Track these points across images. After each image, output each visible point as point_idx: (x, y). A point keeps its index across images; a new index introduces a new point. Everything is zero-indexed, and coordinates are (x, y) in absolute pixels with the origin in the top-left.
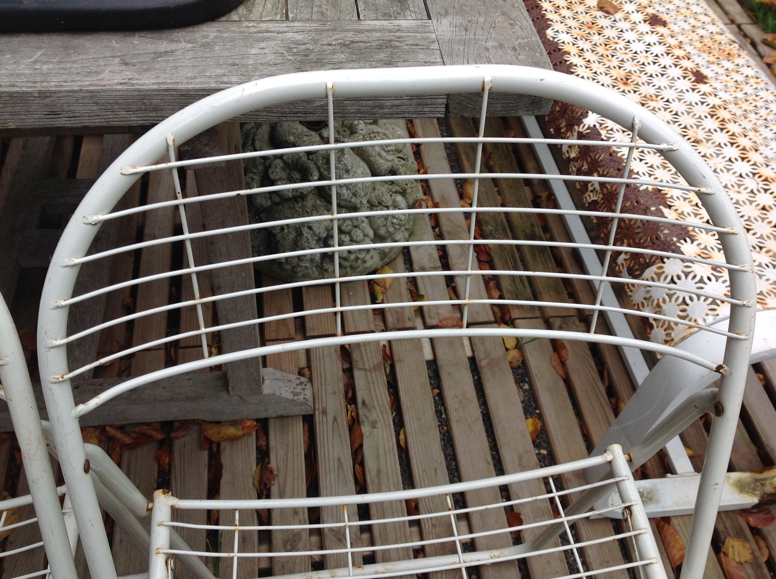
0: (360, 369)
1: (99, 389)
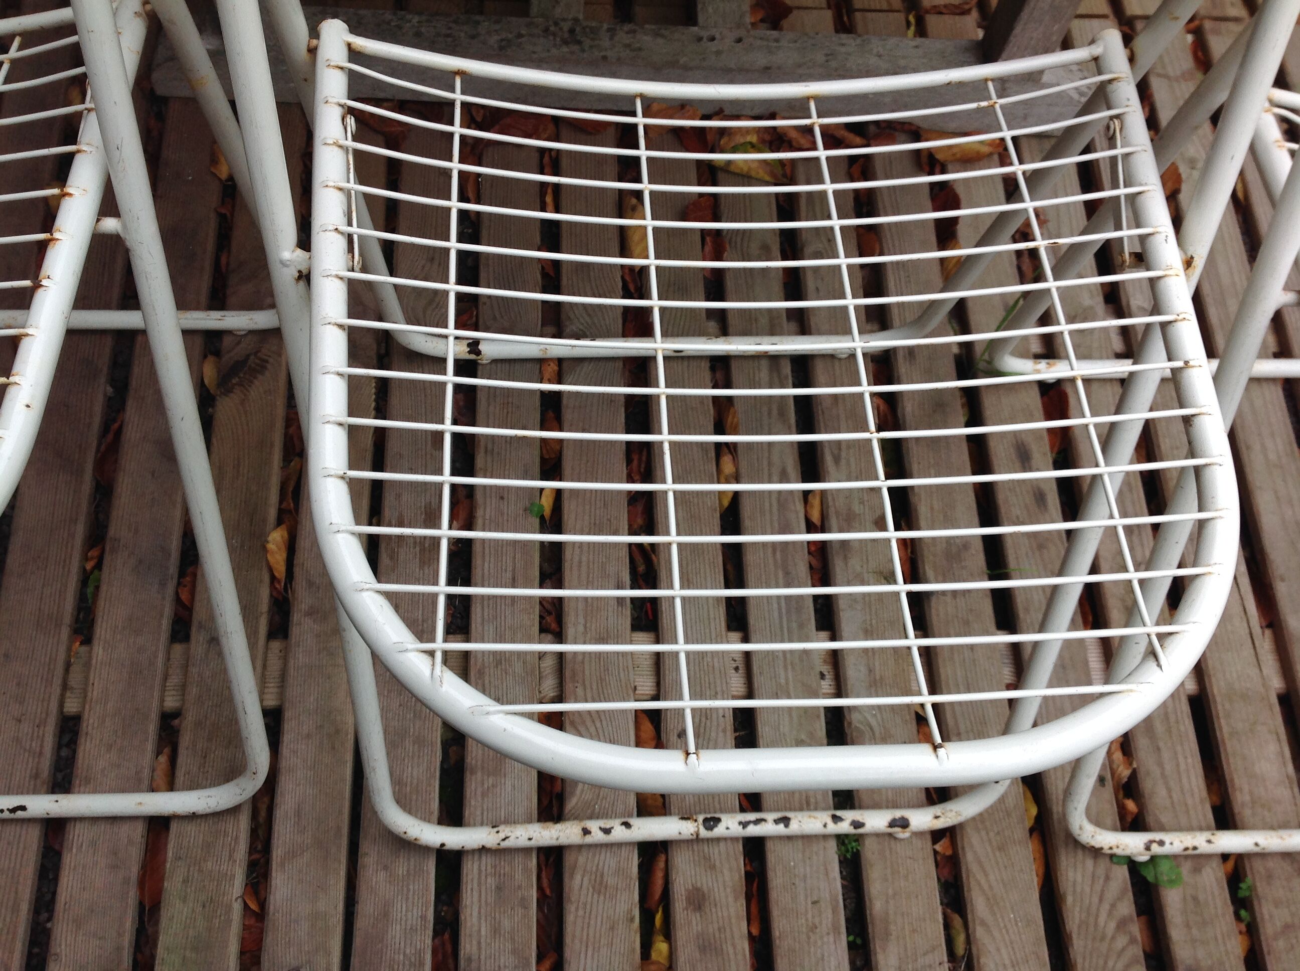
1: (776, 47)
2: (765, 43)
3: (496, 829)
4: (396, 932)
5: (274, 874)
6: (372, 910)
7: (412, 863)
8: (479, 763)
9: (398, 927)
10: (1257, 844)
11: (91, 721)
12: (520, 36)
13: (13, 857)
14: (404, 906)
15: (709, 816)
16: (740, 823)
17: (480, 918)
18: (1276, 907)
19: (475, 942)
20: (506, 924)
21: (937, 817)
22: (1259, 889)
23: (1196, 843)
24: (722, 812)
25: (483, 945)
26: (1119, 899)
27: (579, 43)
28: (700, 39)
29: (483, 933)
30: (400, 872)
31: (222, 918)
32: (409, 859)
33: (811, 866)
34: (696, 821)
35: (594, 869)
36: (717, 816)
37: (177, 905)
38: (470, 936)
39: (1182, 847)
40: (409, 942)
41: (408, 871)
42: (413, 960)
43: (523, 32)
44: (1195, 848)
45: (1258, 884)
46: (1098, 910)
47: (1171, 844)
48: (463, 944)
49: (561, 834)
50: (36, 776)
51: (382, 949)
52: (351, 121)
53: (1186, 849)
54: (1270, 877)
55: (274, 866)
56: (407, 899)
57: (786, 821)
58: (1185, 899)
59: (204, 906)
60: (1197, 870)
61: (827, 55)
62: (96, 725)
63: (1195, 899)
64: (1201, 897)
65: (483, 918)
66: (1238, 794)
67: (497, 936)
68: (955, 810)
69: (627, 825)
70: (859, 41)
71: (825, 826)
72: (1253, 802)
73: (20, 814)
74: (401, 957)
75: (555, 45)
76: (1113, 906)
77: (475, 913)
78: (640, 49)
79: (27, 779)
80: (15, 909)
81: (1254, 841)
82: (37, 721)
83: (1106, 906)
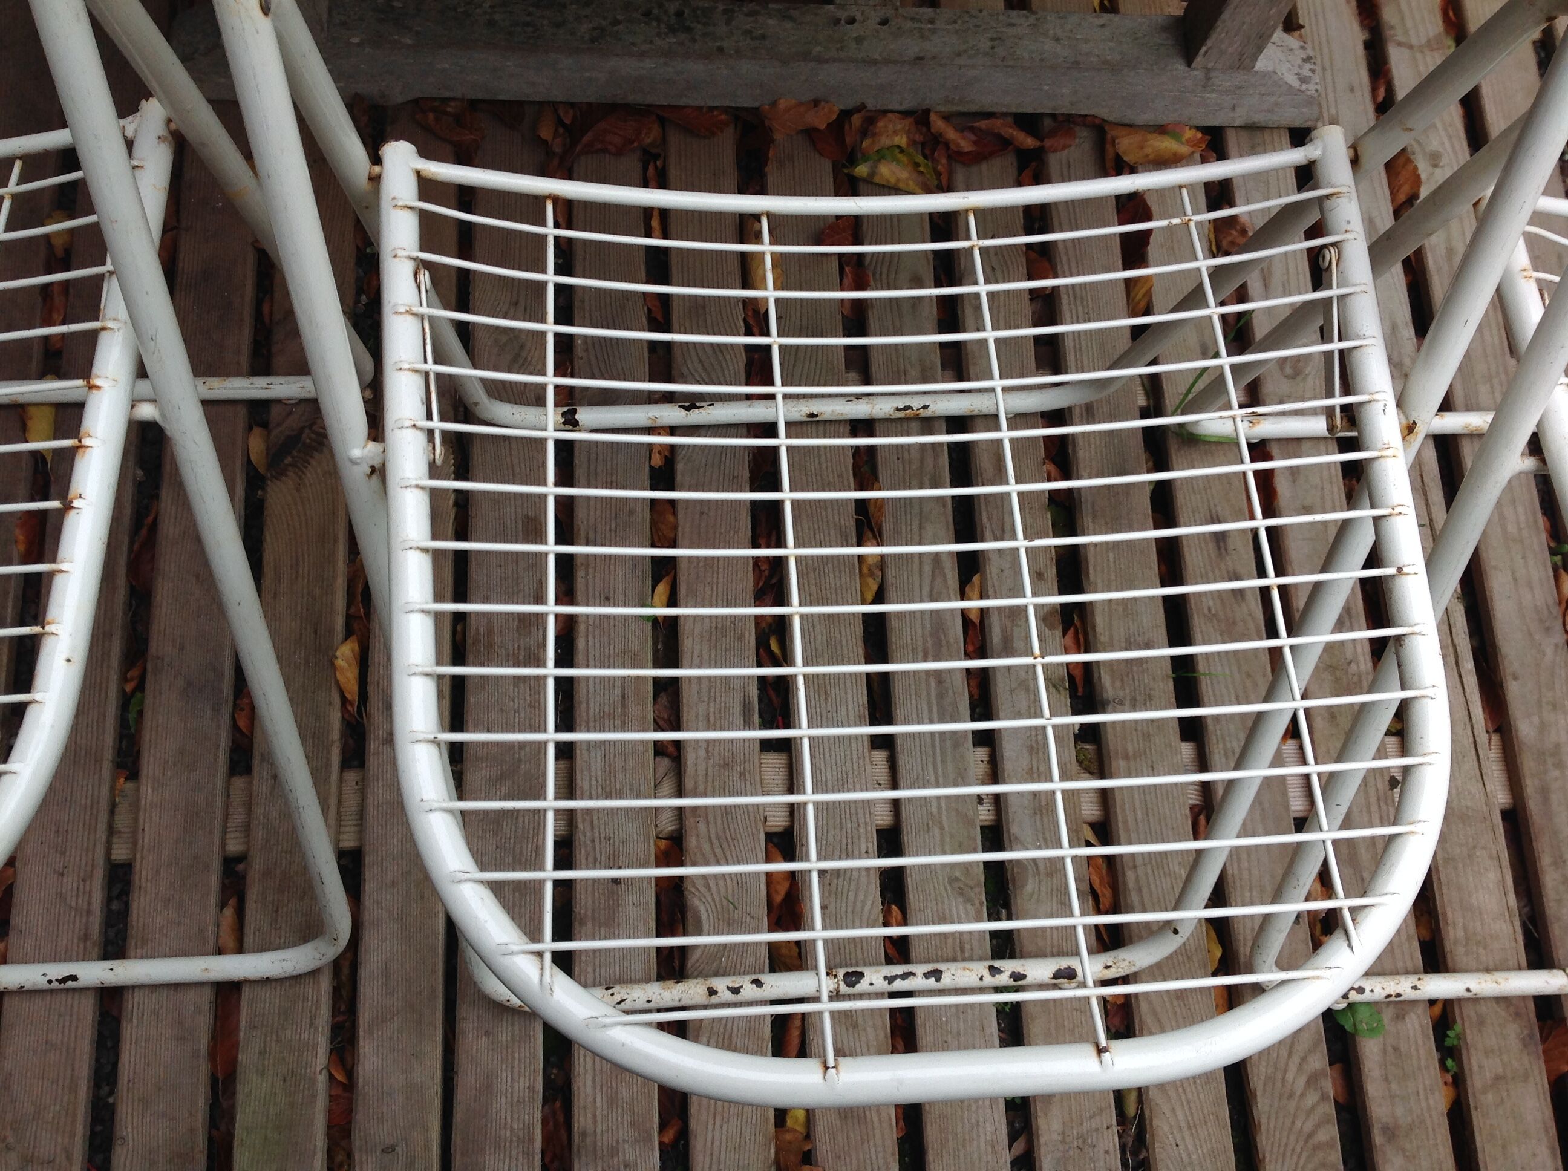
0: (1400, 44)
1: (929, 30)
2: (916, 25)
3: (610, 991)
4: (501, 1104)
5: (361, 1043)
6: (473, 1081)
7: (516, 1028)
8: (589, 913)
9: (504, 1099)
10: (1468, 990)
11: (144, 873)
12: (617, 22)
13: (67, 1031)
14: (509, 1076)
15: (850, 970)
16: (885, 978)
17: (594, 1087)
18: (1487, 1057)
19: (589, 1115)
20: (624, 1093)
21: (1107, 967)
22: (1469, 1038)
23: (1400, 990)
24: (865, 965)
25: (599, 1118)
26: (1310, 1052)
27: (688, 30)
28: (837, 22)
29: (599, 1104)
30: (504, 1039)
31: (306, 1092)
32: (513, 1025)
33: (965, 1021)
34: (836, 976)
35: (722, 1030)
36: (859, 969)
37: (255, 1079)
38: (585, 1107)
39: (1384, 994)
40: (515, 1116)
41: (513, 1035)
42: (521, 1134)
43: (619, 17)
44: (1398, 995)
45: (1468, 1032)
46: (1287, 1064)
47: (1372, 991)
48: (576, 1118)
49: (684, 995)
50: (85, 937)
51: (486, 1126)
52: (425, 277)
53: (1389, 996)
54: (1481, 1022)
55: (361, 1034)
56: (512, 1067)
57: (937, 974)
58: (1384, 1051)
59: (284, 1081)
60: (1400, 1017)
61: (992, 39)
62: (150, 877)
63: (1396, 1049)
64: (1403, 1047)
65: (598, 1088)
66: (1451, 928)
67: (614, 1107)
68: (1128, 959)
69: (758, 983)
70: (1032, 19)
71: (981, 979)
72: (1467, 939)
73: (70, 984)
74: (508, 1133)
75: (659, 35)
76: (1304, 1059)
77: (589, 1083)
78: (763, 37)
79: (75, 941)
80: (73, 1089)
81: (1465, 987)
82: (82, 874)
83: (1296, 1059)
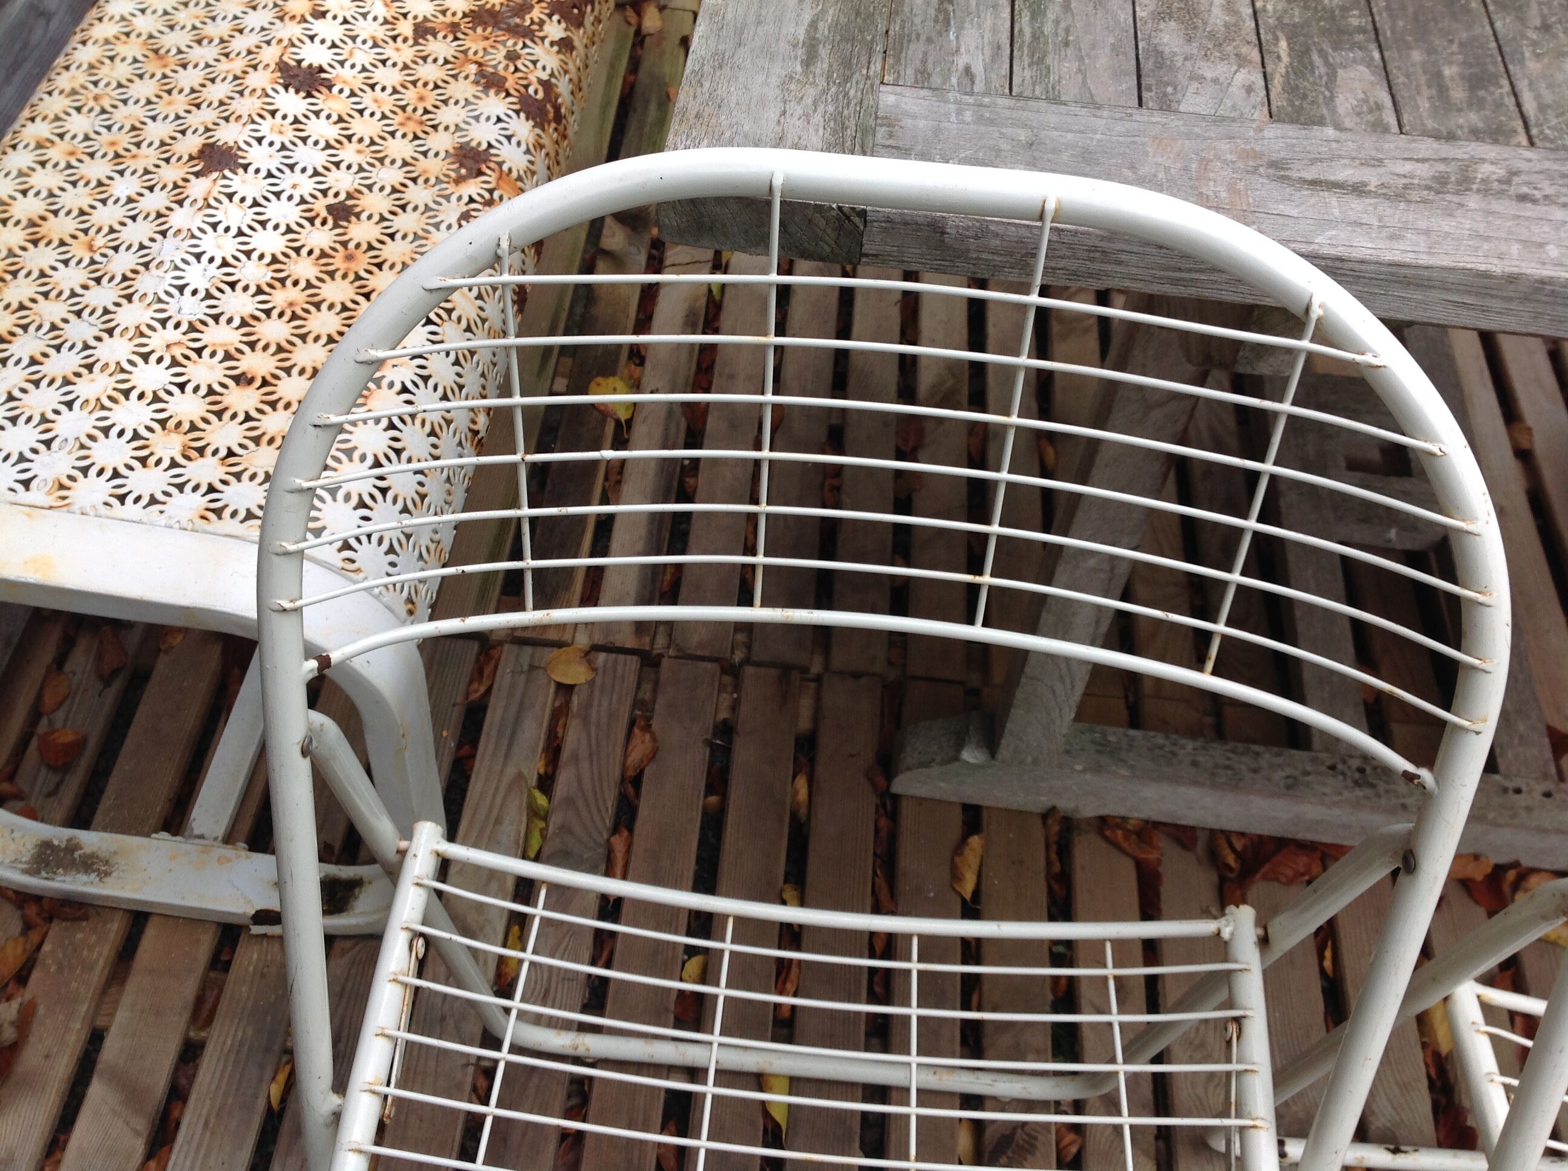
12: (1307, 773)
28: (1505, 791)
43: (1309, 768)
